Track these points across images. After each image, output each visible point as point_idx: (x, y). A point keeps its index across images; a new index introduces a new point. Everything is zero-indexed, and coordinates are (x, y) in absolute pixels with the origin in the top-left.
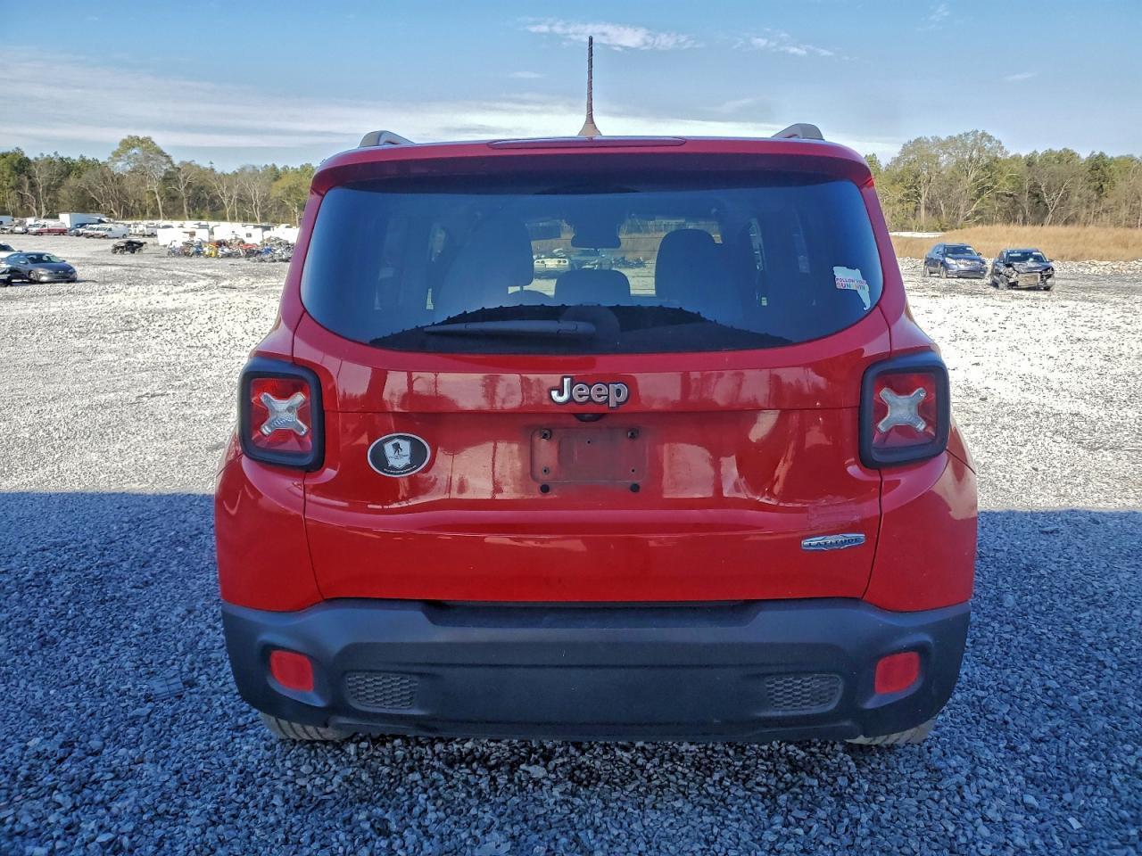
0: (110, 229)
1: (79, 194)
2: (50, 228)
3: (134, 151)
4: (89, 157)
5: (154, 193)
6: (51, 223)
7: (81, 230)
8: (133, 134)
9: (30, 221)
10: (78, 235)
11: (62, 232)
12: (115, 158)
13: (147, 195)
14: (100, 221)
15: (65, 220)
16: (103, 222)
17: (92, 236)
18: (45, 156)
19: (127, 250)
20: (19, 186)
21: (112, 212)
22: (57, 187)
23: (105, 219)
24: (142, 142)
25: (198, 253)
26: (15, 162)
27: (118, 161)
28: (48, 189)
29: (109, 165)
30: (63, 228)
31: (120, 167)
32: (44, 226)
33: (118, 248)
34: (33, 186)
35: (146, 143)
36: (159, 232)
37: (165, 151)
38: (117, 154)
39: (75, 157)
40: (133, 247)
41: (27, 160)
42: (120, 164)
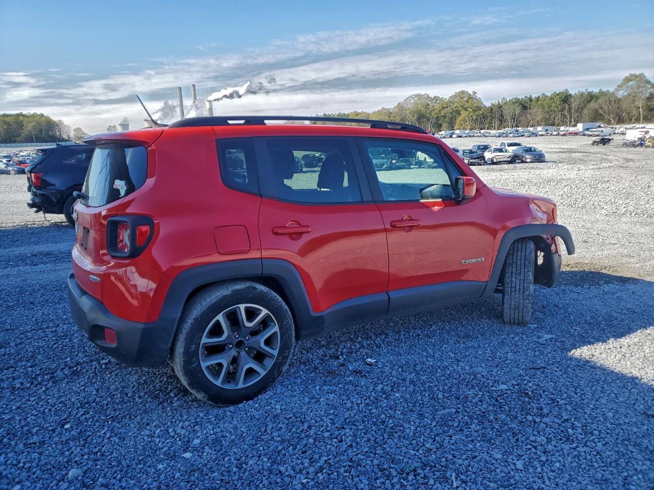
0: (602, 131)
1: (594, 112)
2: (570, 131)
3: (632, 83)
4: (604, 90)
5: (639, 107)
6: (571, 129)
7: (586, 132)
8: (632, 73)
9: (562, 128)
10: (584, 135)
11: (576, 134)
12: (619, 89)
13: (634, 109)
14: (599, 127)
15: (580, 127)
16: (601, 127)
17: (591, 135)
18: (581, 91)
19: (600, 143)
20: (563, 110)
21: (610, 121)
22: (582, 108)
23: (602, 125)
24: (636, 76)
25: (641, 145)
26: (563, 97)
27: (620, 90)
28: (577, 111)
29: (615, 93)
30: (577, 131)
31: (621, 94)
32: (568, 131)
33: (595, 142)
34: (570, 109)
35: (640, 78)
36: (628, 132)
37: (651, 80)
38: (620, 87)
39: (596, 90)
40: (604, 141)
41: (570, 95)
42: (621, 92)
